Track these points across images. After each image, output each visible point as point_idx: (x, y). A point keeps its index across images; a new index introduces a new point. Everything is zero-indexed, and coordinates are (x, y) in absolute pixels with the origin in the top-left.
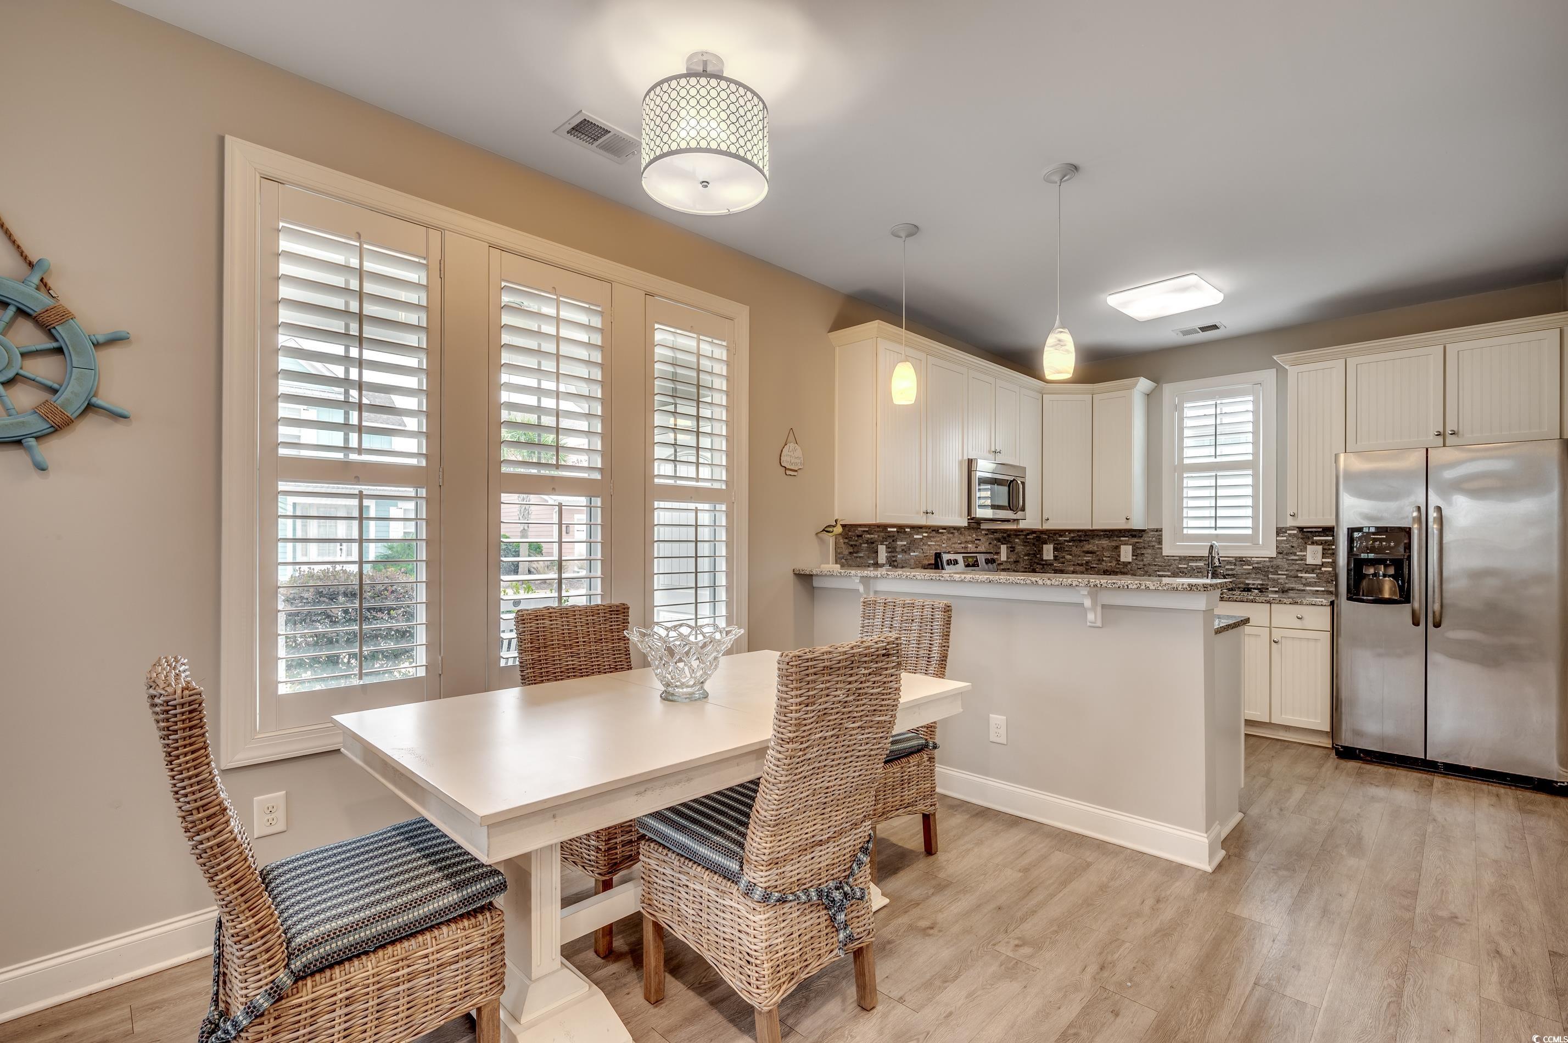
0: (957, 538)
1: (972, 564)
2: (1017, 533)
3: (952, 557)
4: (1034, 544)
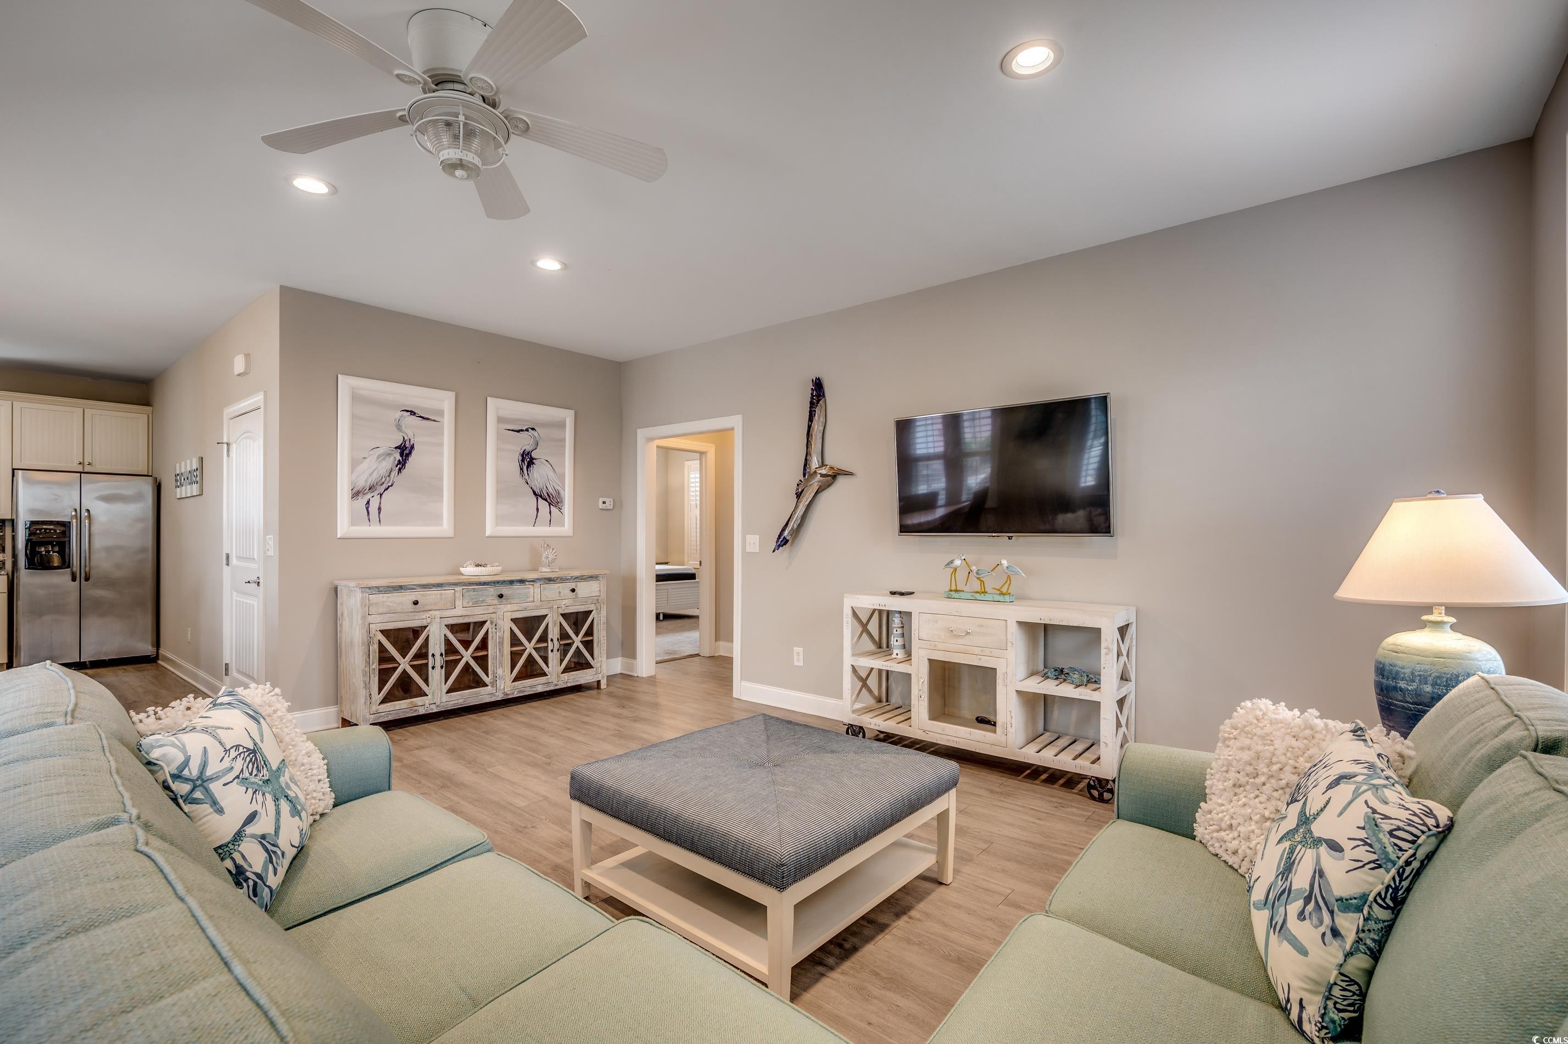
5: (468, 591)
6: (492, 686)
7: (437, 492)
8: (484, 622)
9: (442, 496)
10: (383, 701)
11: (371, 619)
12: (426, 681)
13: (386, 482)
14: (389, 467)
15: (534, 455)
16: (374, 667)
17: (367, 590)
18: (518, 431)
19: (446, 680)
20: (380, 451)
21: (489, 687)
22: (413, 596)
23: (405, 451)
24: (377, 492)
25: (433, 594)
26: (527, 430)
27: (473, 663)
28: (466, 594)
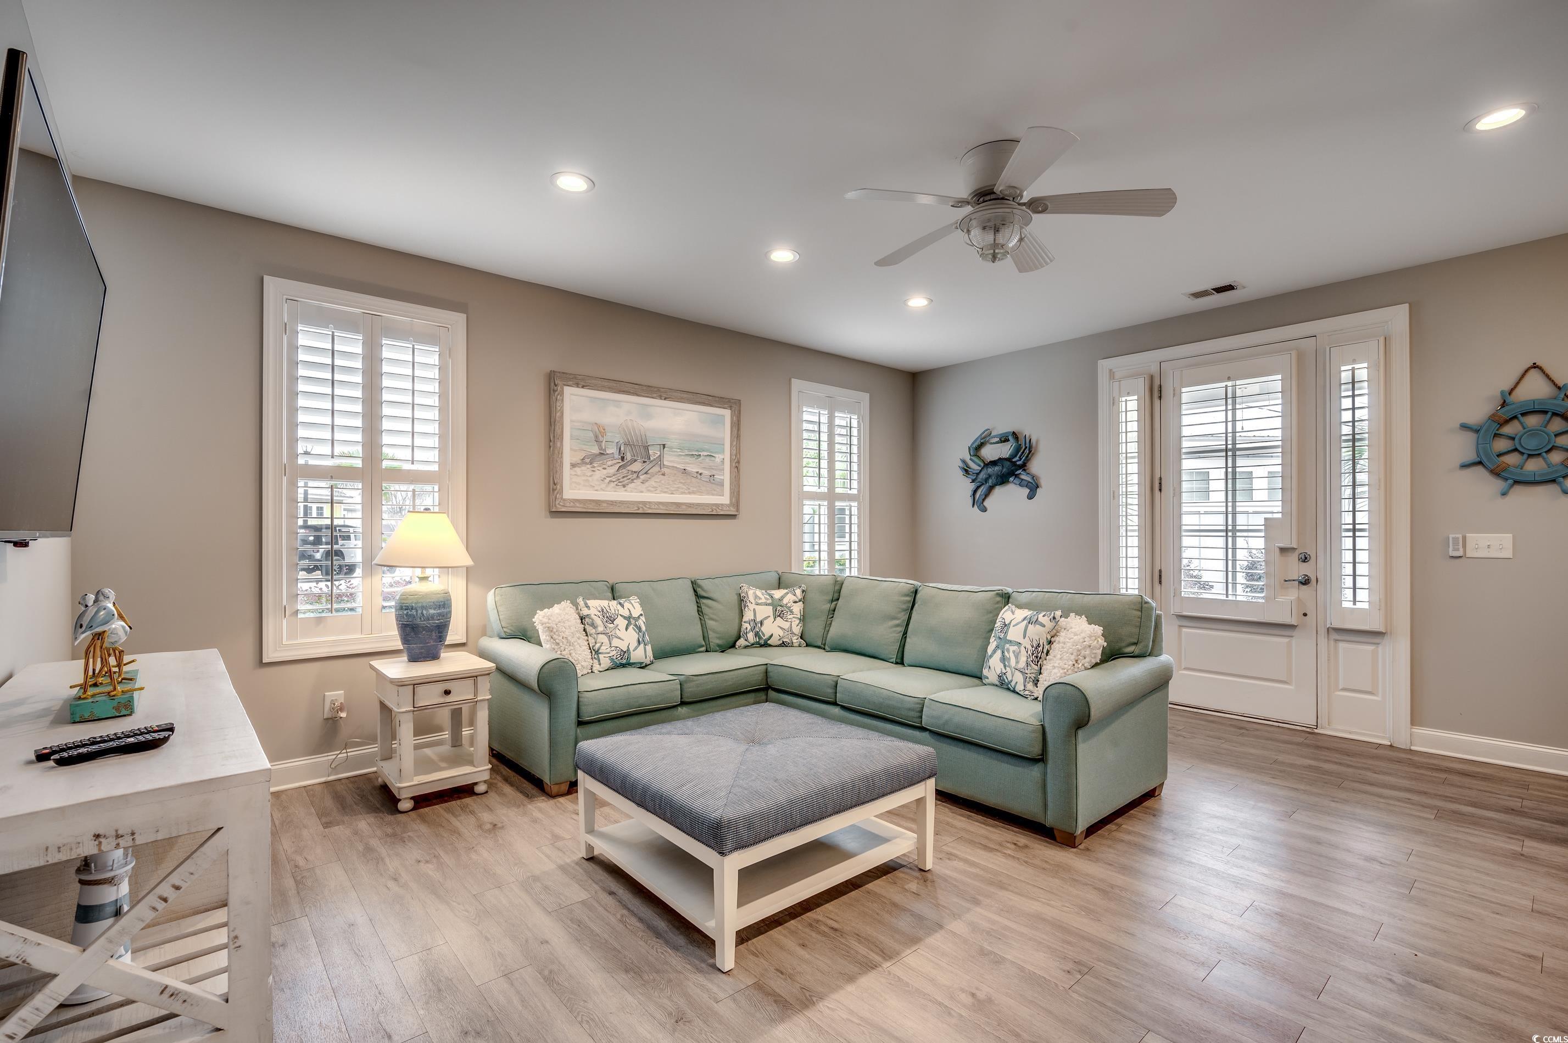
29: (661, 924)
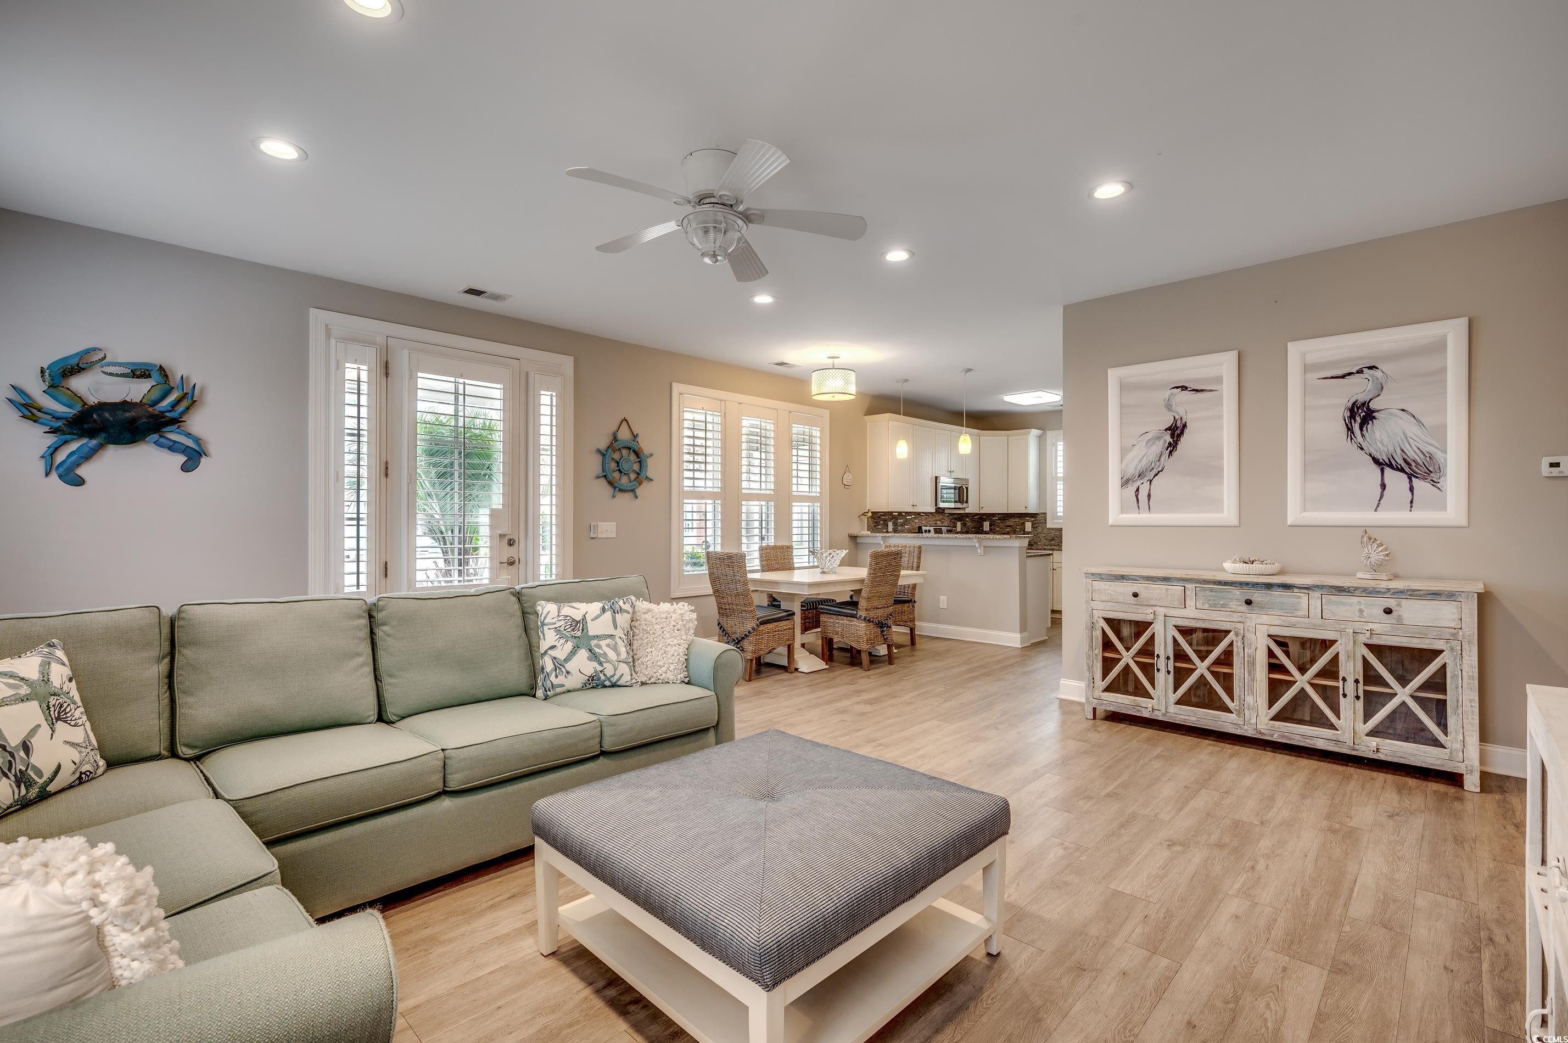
0: (931, 519)
1: (938, 531)
2: (967, 515)
3: (927, 528)
4: (978, 522)
5: (1204, 590)
6: (1238, 715)
7: (1216, 473)
8: (1229, 632)
9: (1222, 477)
10: (1107, 689)
11: (1093, 604)
12: (1153, 684)
13: (1157, 466)
14: (1159, 452)
15: (1373, 405)
16: (1096, 652)
17: (1090, 575)
18: (1343, 377)
19: (1176, 689)
20: (1150, 436)
21: (1234, 715)
22: (1136, 587)
23: (1176, 431)
24: (1146, 479)
25: (1158, 589)
26: (1360, 372)
27: (1210, 678)
28: (1200, 594)
29: (937, 1011)
